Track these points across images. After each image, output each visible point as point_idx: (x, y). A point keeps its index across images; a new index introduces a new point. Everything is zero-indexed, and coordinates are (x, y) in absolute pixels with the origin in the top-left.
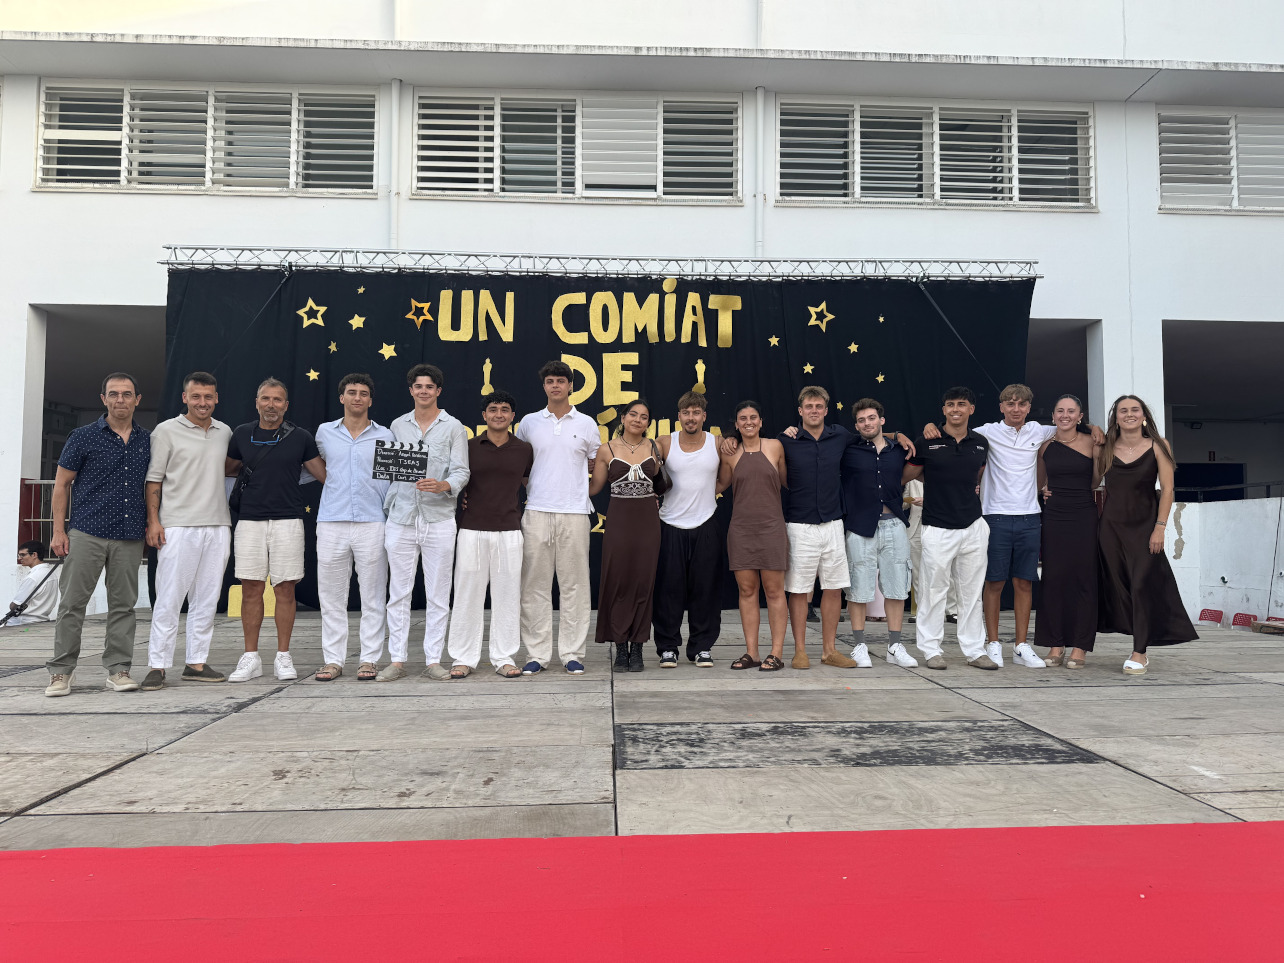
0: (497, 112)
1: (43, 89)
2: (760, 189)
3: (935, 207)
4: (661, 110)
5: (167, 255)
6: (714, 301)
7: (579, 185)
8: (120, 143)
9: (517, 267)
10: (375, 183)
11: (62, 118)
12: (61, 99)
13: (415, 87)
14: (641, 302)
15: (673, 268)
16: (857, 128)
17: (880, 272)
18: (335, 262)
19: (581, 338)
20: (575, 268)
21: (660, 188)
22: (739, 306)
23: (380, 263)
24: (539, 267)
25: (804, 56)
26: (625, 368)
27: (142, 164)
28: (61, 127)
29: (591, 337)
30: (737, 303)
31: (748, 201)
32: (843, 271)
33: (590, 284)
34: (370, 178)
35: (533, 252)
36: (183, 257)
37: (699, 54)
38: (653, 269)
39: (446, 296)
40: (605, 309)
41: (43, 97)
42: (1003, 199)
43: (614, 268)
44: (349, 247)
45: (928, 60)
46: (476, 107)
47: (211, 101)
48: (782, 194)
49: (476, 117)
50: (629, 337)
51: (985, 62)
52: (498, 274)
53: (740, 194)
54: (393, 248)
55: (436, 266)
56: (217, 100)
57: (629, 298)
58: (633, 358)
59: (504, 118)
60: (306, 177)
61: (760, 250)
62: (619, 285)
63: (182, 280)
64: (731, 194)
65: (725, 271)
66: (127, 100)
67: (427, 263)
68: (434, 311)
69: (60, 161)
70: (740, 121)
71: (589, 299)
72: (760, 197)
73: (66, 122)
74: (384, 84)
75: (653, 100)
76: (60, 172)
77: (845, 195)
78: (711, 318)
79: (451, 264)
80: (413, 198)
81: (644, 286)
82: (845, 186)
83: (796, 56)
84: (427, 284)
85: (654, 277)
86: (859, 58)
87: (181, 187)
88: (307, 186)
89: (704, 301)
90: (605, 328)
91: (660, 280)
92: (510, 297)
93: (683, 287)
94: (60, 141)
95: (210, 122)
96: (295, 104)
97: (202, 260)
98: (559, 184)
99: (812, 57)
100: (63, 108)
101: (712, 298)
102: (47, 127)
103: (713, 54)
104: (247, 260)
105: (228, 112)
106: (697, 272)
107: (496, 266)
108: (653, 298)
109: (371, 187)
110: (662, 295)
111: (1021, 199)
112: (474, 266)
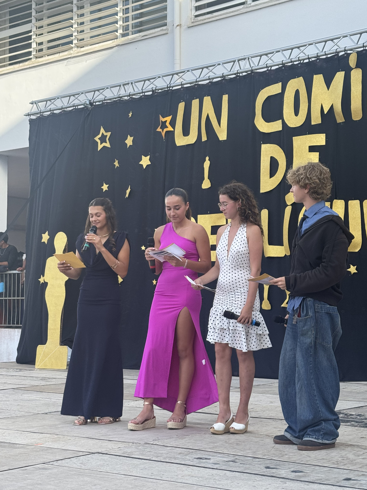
8: (31, 31)
11: (10, 21)
14: (328, 83)
19: (276, 126)
26: (312, 149)
28: (11, 27)
29: (284, 124)
33: (286, 73)
39: (181, 108)
50: (316, 120)
52: (217, 80)
57: (318, 80)
58: (320, 139)
62: (310, 69)
66: (33, 1)
69: (11, 51)
71: (284, 88)
73: (12, 23)
76: (11, 58)
79: (189, 79)
81: (332, 65)
84: (170, 100)
90: (297, 113)
91: (346, 56)
92: (225, 99)
94: (11, 37)
100: (11, 13)
108: (339, 76)
110: (348, 71)
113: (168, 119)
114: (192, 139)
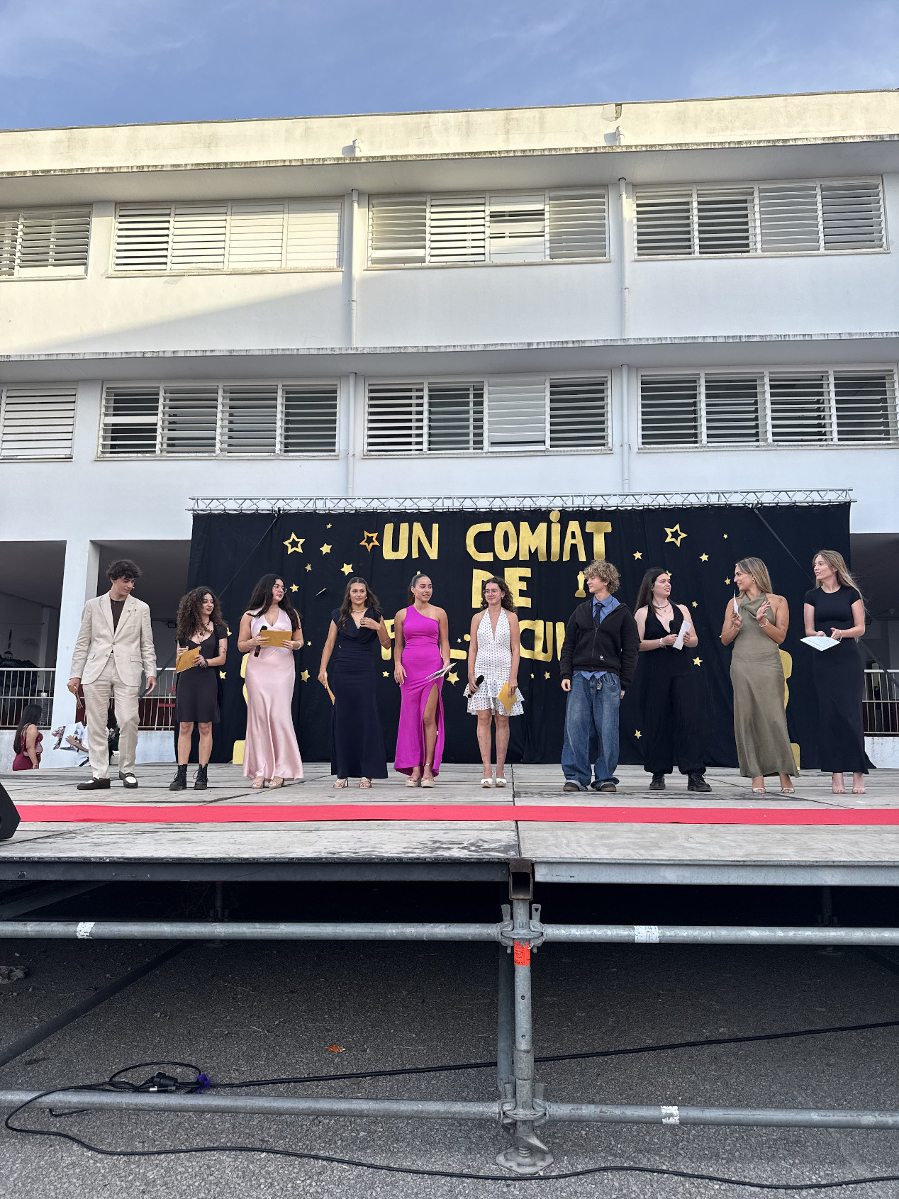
0: (426, 393)
1: (104, 389)
2: (626, 441)
3: (768, 448)
4: (548, 385)
5: (192, 504)
6: (590, 526)
7: (486, 443)
8: (156, 424)
9: (440, 506)
10: (337, 448)
11: (115, 409)
12: (116, 395)
13: (366, 377)
14: (533, 529)
15: (558, 503)
16: (702, 390)
17: (723, 501)
18: (310, 506)
19: (487, 557)
20: (483, 505)
21: (548, 442)
22: (609, 530)
23: (341, 506)
24: (456, 505)
25: (657, 342)
26: (521, 579)
27: (169, 439)
28: (114, 415)
29: (495, 556)
30: (608, 527)
31: (616, 449)
32: (693, 501)
33: (495, 516)
34: (334, 444)
35: (452, 494)
36: (202, 505)
37: (576, 345)
38: (543, 503)
39: (389, 528)
40: (506, 534)
41: (104, 395)
42: (826, 440)
43: (513, 504)
44: (320, 495)
45: (755, 339)
46: (410, 390)
47: (220, 392)
48: (643, 443)
49: (410, 398)
50: (524, 556)
51: (802, 338)
52: (427, 511)
53: (610, 445)
54: (350, 495)
55: (382, 507)
56: (224, 392)
57: (524, 526)
58: (527, 572)
59: (431, 397)
60: (286, 445)
61: (626, 486)
62: (516, 517)
63: (203, 522)
64: (603, 445)
65: (598, 503)
66: (162, 394)
67: (376, 505)
68: (380, 539)
69: (113, 439)
70: (609, 390)
71: (494, 527)
72: (626, 447)
73: (117, 411)
74: (344, 376)
75: (542, 378)
76: (113, 446)
77: (696, 442)
78: (588, 539)
79: (393, 505)
80: (365, 457)
81: (536, 517)
82: (695, 435)
83: (651, 342)
84: (375, 520)
85: (543, 509)
86: (700, 340)
87: (198, 454)
88: (286, 451)
89: (583, 527)
90: (506, 549)
91: (548, 512)
92: (435, 527)
93: (566, 516)
94: (113, 425)
95: (220, 408)
96: (280, 393)
97: (216, 507)
98: (471, 443)
99: (664, 342)
100: (116, 401)
101: (588, 524)
102: (106, 415)
103: (587, 344)
104: (248, 507)
105: (231, 400)
106: (576, 504)
107: (425, 505)
108: (542, 527)
109: (334, 451)
110: (549, 523)
111: (839, 440)
112: (409, 506)
113: (375, 535)
114: (402, 554)
